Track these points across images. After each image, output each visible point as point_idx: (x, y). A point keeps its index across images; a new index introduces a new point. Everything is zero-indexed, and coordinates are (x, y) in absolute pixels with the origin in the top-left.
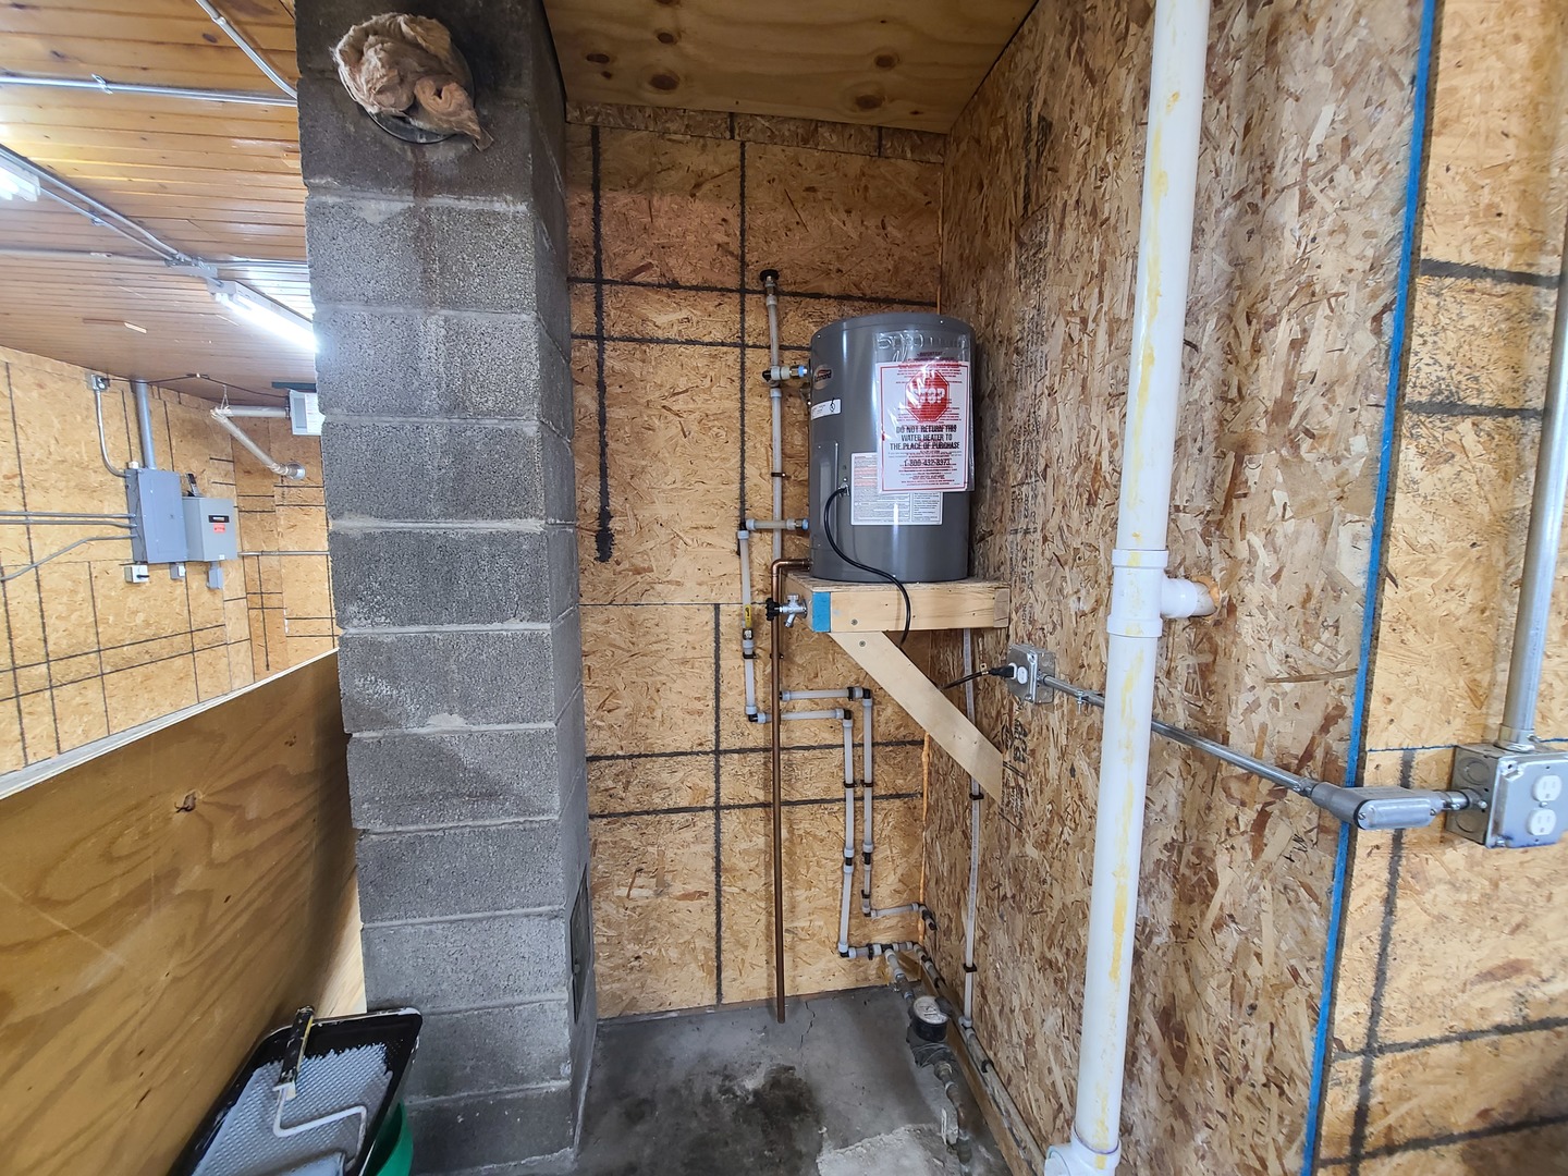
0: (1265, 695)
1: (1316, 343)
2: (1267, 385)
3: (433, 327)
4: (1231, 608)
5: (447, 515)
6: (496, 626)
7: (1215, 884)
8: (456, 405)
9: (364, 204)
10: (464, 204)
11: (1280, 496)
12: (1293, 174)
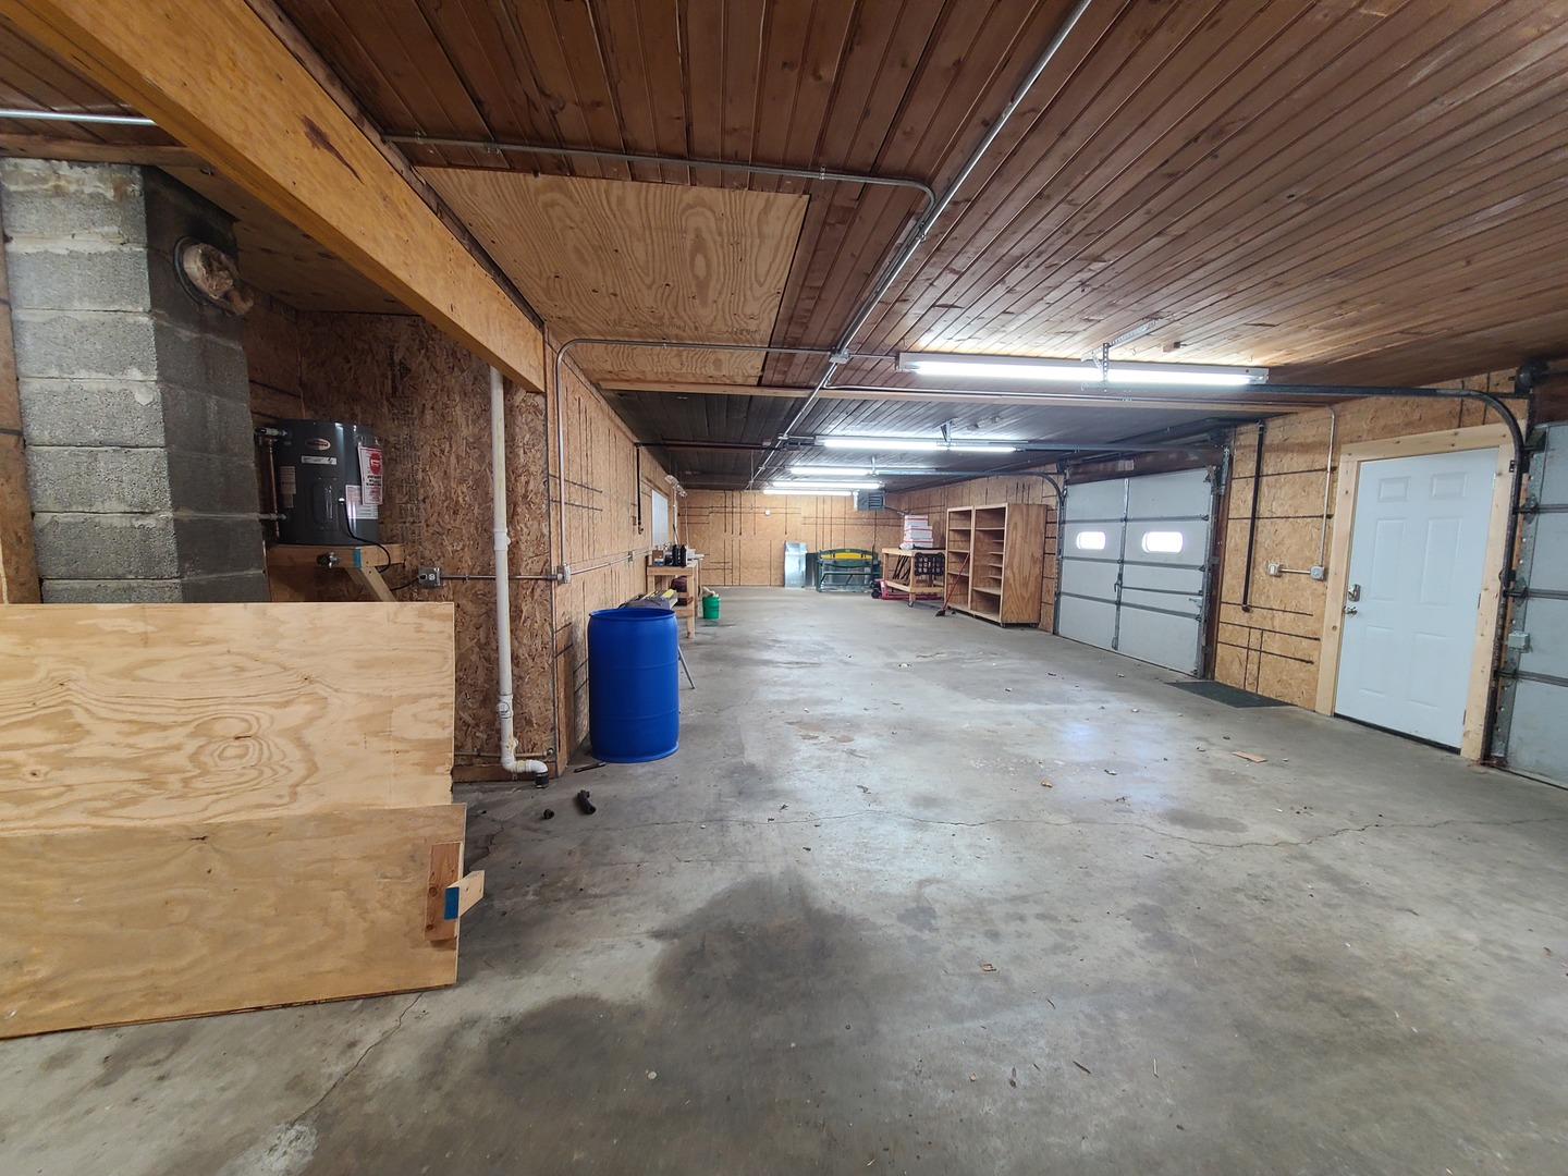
0: (530, 561)
1: (531, 483)
2: (521, 490)
3: (212, 404)
4: (517, 542)
5: (222, 510)
6: (245, 572)
7: (522, 612)
8: (223, 450)
9: (180, 330)
10: (219, 340)
11: (527, 516)
12: (521, 444)
